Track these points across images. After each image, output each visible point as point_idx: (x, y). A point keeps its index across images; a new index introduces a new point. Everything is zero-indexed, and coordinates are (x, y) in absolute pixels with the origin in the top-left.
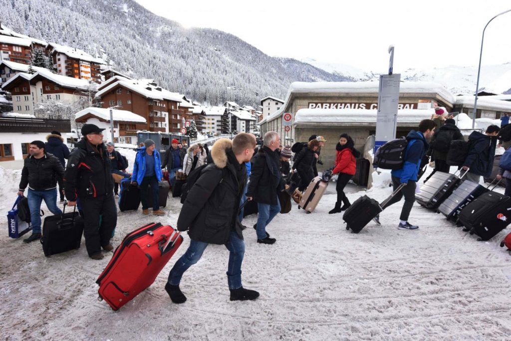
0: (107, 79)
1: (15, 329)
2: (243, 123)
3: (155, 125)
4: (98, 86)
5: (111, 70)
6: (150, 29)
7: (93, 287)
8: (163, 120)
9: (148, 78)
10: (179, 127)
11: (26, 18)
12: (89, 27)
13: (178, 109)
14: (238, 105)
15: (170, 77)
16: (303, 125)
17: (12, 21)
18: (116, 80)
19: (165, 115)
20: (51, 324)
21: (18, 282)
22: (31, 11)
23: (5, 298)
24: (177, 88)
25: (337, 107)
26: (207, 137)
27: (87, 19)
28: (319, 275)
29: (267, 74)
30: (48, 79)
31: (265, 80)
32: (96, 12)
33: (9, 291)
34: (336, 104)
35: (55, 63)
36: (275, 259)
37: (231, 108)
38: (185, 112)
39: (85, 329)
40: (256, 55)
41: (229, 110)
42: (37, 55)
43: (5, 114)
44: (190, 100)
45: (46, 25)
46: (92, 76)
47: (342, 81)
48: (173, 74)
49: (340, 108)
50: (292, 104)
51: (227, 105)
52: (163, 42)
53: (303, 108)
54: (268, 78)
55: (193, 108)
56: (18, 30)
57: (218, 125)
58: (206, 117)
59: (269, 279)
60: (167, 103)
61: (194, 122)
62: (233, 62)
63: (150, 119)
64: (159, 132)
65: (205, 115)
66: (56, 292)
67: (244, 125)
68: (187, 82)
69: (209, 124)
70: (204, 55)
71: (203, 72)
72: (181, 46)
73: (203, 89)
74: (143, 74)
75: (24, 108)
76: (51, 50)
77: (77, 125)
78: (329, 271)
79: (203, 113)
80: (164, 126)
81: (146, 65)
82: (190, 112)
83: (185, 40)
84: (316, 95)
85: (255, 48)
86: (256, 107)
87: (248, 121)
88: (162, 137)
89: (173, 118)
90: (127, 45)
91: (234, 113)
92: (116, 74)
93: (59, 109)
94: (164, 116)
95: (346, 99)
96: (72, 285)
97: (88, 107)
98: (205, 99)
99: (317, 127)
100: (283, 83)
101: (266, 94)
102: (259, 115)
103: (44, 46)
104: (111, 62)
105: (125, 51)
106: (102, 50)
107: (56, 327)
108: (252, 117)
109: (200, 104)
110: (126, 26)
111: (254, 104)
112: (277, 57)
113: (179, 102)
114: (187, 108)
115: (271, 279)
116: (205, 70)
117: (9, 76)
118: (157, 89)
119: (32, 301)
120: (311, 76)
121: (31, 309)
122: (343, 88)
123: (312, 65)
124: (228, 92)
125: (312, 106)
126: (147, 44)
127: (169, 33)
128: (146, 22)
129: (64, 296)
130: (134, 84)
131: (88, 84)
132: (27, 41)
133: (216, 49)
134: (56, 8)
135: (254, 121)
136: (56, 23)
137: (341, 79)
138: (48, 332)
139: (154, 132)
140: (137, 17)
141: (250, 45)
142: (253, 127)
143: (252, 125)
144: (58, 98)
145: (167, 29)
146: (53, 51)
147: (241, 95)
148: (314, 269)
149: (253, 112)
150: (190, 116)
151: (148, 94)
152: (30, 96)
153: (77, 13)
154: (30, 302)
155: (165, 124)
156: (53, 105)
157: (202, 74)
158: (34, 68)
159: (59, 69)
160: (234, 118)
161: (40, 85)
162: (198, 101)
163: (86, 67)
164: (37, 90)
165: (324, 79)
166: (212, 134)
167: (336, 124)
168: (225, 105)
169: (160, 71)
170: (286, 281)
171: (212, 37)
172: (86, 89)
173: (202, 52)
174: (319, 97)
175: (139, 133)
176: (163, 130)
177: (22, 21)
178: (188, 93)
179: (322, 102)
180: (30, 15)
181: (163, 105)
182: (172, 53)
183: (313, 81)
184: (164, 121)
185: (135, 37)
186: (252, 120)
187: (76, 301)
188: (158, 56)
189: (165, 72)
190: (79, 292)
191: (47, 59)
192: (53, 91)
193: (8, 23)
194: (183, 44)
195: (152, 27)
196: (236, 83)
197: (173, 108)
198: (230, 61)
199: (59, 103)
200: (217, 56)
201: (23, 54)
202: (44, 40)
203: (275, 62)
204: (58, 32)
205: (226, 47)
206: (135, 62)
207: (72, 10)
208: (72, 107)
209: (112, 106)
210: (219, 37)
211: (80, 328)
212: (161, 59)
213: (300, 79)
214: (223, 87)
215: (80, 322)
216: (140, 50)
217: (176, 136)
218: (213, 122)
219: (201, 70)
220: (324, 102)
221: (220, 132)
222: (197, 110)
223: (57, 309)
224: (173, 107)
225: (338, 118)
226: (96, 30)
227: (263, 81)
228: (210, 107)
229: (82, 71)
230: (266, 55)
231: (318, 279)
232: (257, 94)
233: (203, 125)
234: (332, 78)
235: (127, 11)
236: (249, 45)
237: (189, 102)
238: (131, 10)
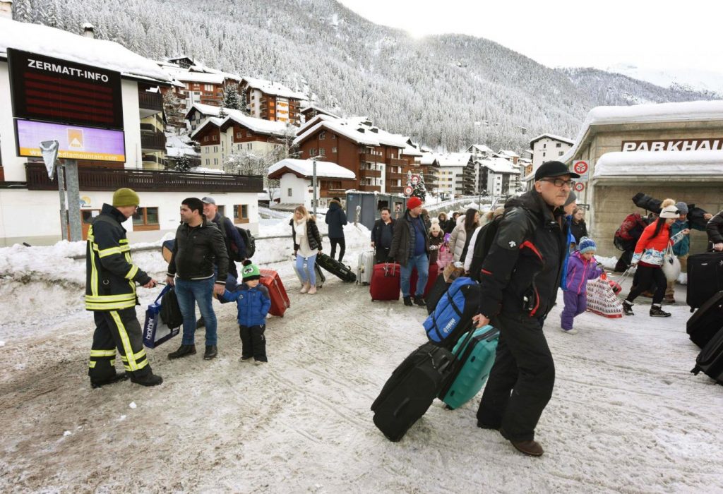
0: (307, 119)
1: (207, 443)
2: (499, 178)
3: (367, 182)
4: (298, 130)
5: (313, 107)
6: (366, 45)
7: (294, 405)
8: (377, 174)
9: (359, 116)
10: (399, 185)
11: (220, 48)
12: (289, 52)
13: (399, 158)
14: (491, 150)
15: (390, 112)
16: (610, 181)
17: (205, 54)
18: (319, 120)
19: (382, 167)
20: (247, 445)
21: (209, 382)
22: (226, 38)
23: (196, 400)
24: (399, 128)
25: (680, 147)
26: (440, 199)
27: (288, 41)
28: (657, 450)
29: (543, 97)
30: (239, 124)
31: (539, 108)
32: (298, 30)
33: (199, 392)
34: (679, 143)
35: (249, 102)
36: (567, 408)
37: (480, 155)
38: (409, 162)
39: (286, 461)
40: (525, 68)
41: (476, 158)
42: (229, 94)
43: (192, 170)
44: (417, 145)
45: (241, 54)
46: (290, 117)
47: (688, 100)
48: (394, 107)
49: (688, 149)
50: (590, 145)
51: (474, 149)
52: (383, 62)
53: (612, 151)
54: (544, 104)
55: (422, 156)
56: (210, 64)
57: (457, 182)
58: (441, 170)
59: (559, 440)
60: (384, 150)
61: (422, 177)
62: (486, 82)
63: (361, 174)
64: (376, 193)
65: (439, 166)
66: (251, 403)
67: (500, 181)
68: (414, 118)
69: (443, 179)
70: (442, 75)
71: (438, 101)
72: (407, 65)
73: (437, 127)
74: (353, 111)
75: (212, 162)
76: (245, 86)
77: (269, 182)
78: (681, 448)
79: (435, 164)
80: (378, 184)
81: (359, 98)
82: (417, 162)
83: (414, 55)
84: (638, 128)
85: (525, 57)
86: (522, 153)
87: (506, 175)
88: (378, 199)
89: (392, 171)
90: (335, 72)
91: (484, 163)
92: (319, 112)
93: (250, 162)
94: (379, 170)
95: (702, 133)
96: (269, 398)
97: (284, 158)
98: (440, 142)
99: (638, 184)
100: (572, 110)
101: (540, 130)
102: (526, 165)
103: (237, 82)
104: (314, 97)
105: (331, 80)
106: (303, 81)
107: (253, 451)
108: (514, 168)
109: (431, 150)
110: (335, 44)
111: (519, 148)
112: (561, 68)
113: (402, 148)
114: (413, 156)
115: (563, 443)
116: (441, 98)
117: (199, 122)
118: (372, 130)
119: (225, 410)
120: (624, 95)
121: (224, 421)
122: (696, 113)
123: (629, 76)
124: (476, 128)
125: (630, 146)
126: (361, 66)
127: (392, 48)
128: (361, 36)
129: (260, 411)
130: (342, 124)
131: (285, 128)
132: (219, 78)
133: (460, 64)
134: (253, 31)
135: (518, 174)
136: (251, 51)
137: (688, 96)
138: (243, 456)
139: (368, 193)
140: (349, 30)
141: (516, 53)
142: (515, 185)
143: (512, 181)
144: (250, 147)
145: (389, 43)
146: (247, 88)
147: (496, 133)
148: (648, 438)
149: (515, 160)
150: (416, 168)
151: (360, 138)
152: (220, 147)
153: (277, 35)
154: (223, 411)
155: (381, 181)
156: (244, 157)
157: (437, 104)
158: (226, 110)
159: (252, 109)
160: (484, 170)
161: (230, 132)
162: (429, 145)
163: (283, 105)
164: (227, 138)
165: (652, 99)
166: (447, 195)
167: (678, 179)
168: (470, 150)
169: (377, 105)
170: (591, 451)
171: (455, 46)
172: (282, 134)
173: (438, 71)
174: (644, 131)
175: (349, 194)
176: (378, 188)
177: (215, 52)
178: (414, 134)
179: (650, 139)
180: (224, 44)
181: (379, 153)
182: (395, 76)
183: (629, 104)
184: (380, 176)
185: (345, 59)
186: (513, 174)
187: (275, 420)
188: (374, 82)
189: (383, 105)
190: (278, 408)
191: (239, 97)
192: (244, 139)
193: (200, 57)
194: (411, 62)
195: (369, 41)
196: (490, 115)
197: (392, 157)
198: (481, 81)
199: (251, 154)
200: (461, 75)
201: (214, 94)
202: (238, 74)
203: (559, 76)
204: (254, 62)
205: (477, 60)
206: (344, 95)
207: (270, 31)
208: (265, 159)
209: (313, 156)
210: (466, 44)
211: (281, 459)
212: (379, 87)
213: (601, 102)
214: (469, 123)
215: (280, 450)
216: (352, 76)
217: (398, 198)
218: (450, 176)
219: (435, 98)
220: (654, 139)
221: (460, 192)
222: (427, 159)
223: (253, 427)
224: (392, 155)
225: (683, 168)
226: (297, 54)
227: (536, 109)
228: (446, 154)
229: (278, 111)
230: (542, 67)
231: (658, 459)
232: (524, 131)
233: (435, 182)
234: (668, 97)
235: (337, 23)
236: (513, 52)
237: (415, 147)
238: (343, 20)
